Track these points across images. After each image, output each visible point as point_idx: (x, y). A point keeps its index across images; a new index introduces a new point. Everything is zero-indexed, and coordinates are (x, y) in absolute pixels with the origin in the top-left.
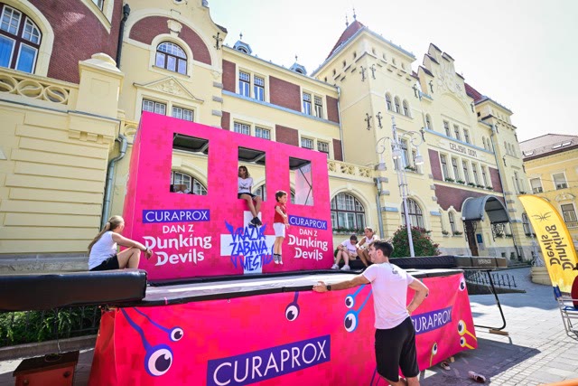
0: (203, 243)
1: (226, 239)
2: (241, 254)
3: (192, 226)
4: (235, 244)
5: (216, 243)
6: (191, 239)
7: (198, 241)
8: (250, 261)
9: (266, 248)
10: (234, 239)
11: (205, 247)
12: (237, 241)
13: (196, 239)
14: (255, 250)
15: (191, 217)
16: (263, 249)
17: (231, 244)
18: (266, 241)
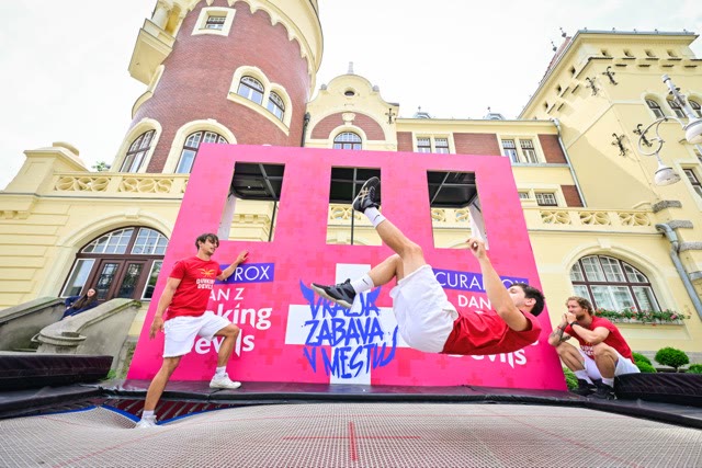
0: (257, 319)
1: (298, 314)
2: (326, 342)
3: (241, 290)
4: (316, 323)
5: (280, 321)
6: (237, 312)
7: (248, 316)
8: (345, 358)
9: (381, 334)
10: (314, 313)
11: (259, 327)
12: (319, 317)
13: (244, 312)
14: (356, 336)
15: (242, 275)
16: (373, 335)
17: (308, 323)
18: (380, 319)
